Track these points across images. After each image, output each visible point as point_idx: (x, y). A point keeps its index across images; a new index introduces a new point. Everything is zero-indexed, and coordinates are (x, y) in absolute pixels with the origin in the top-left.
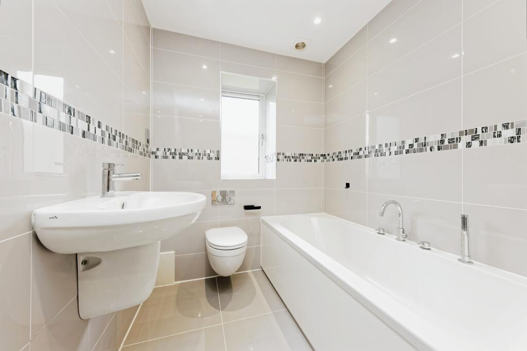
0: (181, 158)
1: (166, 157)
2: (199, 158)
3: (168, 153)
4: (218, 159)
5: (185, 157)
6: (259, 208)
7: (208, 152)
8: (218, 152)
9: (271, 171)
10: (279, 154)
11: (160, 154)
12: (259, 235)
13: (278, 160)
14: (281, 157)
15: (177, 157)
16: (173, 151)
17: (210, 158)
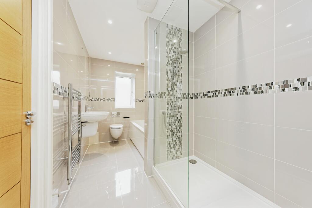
0: (101, 101)
1: (95, 101)
2: (107, 101)
3: (96, 99)
4: (114, 101)
5: (102, 101)
6: (129, 117)
7: (110, 99)
8: (114, 99)
9: (133, 105)
10: (136, 99)
11: (93, 100)
12: (129, 127)
13: (136, 101)
14: (137, 100)
15: (99, 100)
16: (98, 98)
17: (111, 101)
